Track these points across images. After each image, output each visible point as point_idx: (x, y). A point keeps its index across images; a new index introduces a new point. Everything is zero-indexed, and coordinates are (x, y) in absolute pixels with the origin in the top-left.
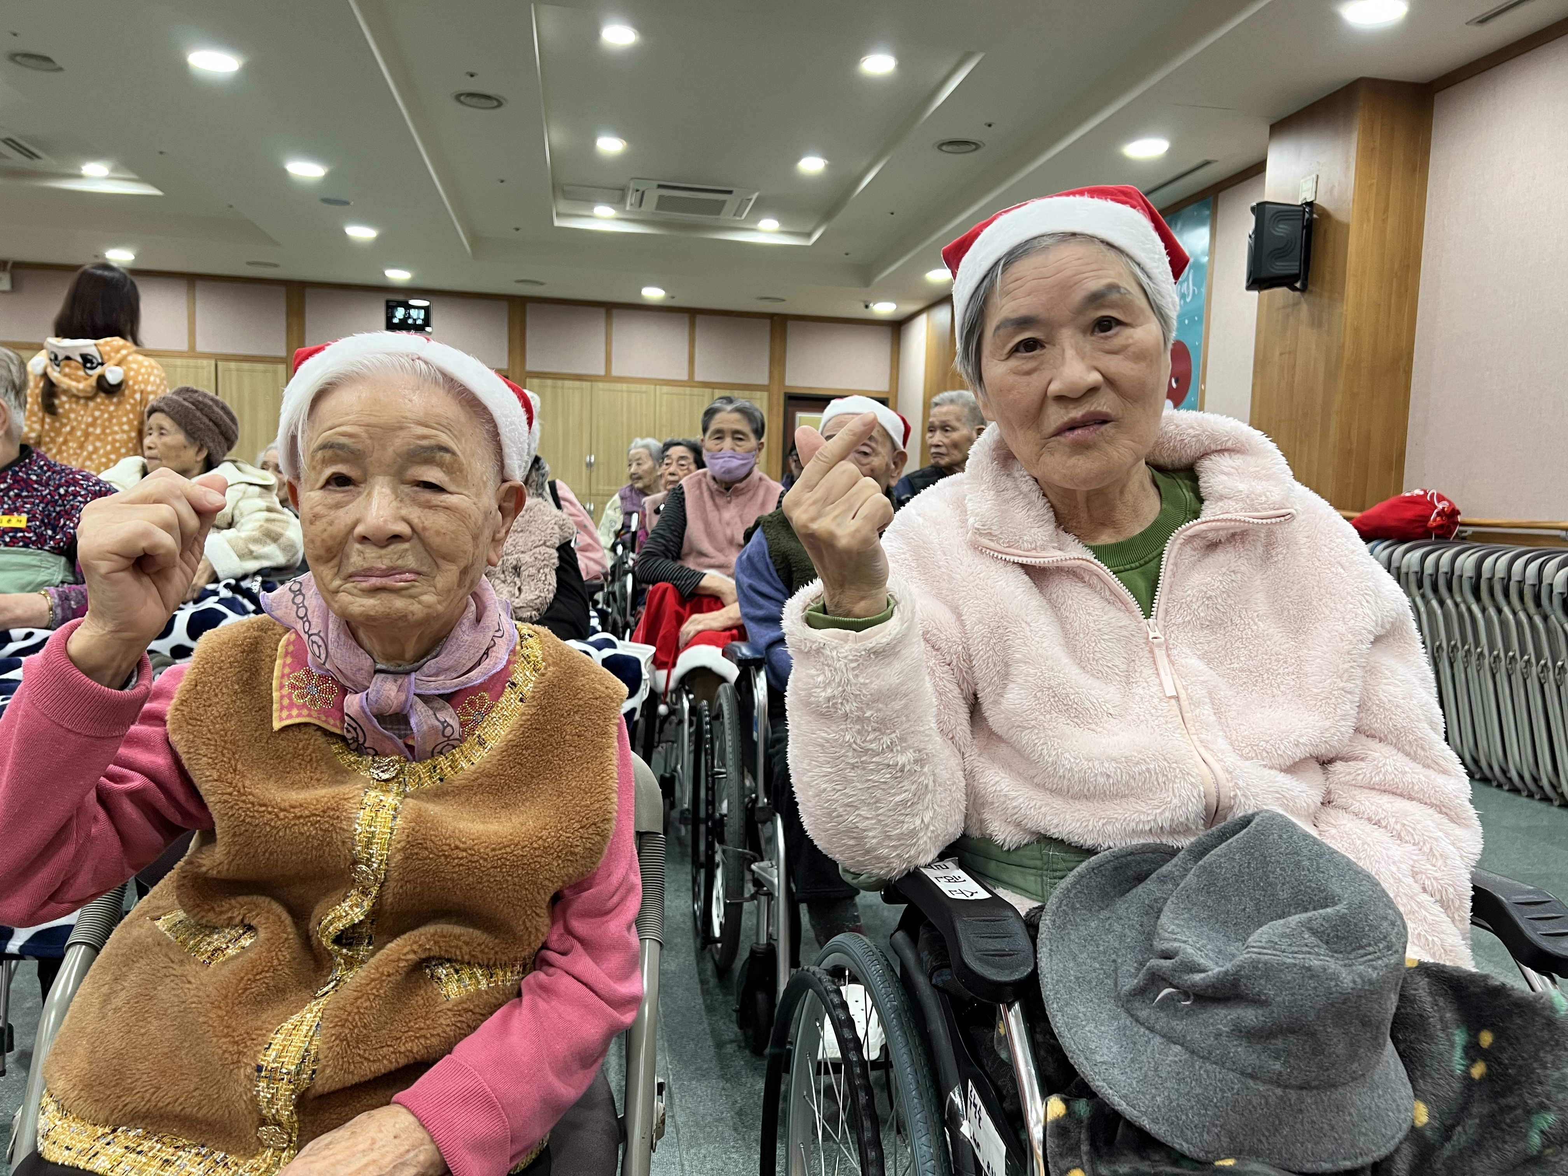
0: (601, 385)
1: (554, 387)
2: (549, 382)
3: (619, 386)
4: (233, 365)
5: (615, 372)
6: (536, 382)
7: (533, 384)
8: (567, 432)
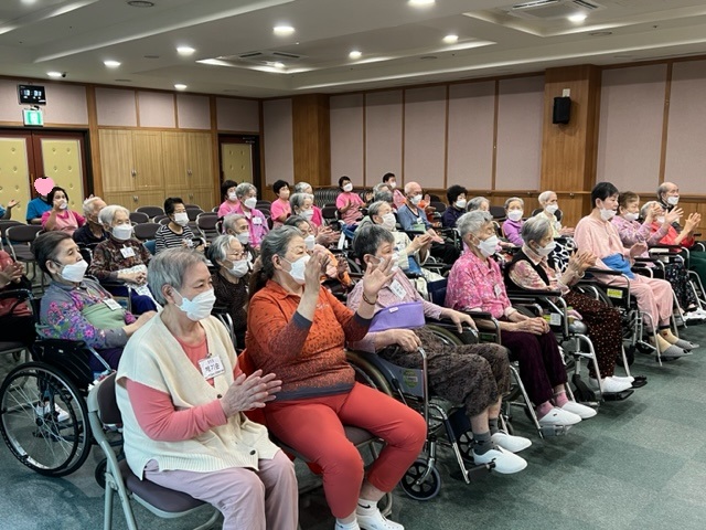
0: (136, 132)
1: (113, 134)
2: (111, 131)
3: (144, 132)
5: (142, 125)
6: (104, 131)
7: (102, 132)
8: (121, 158)
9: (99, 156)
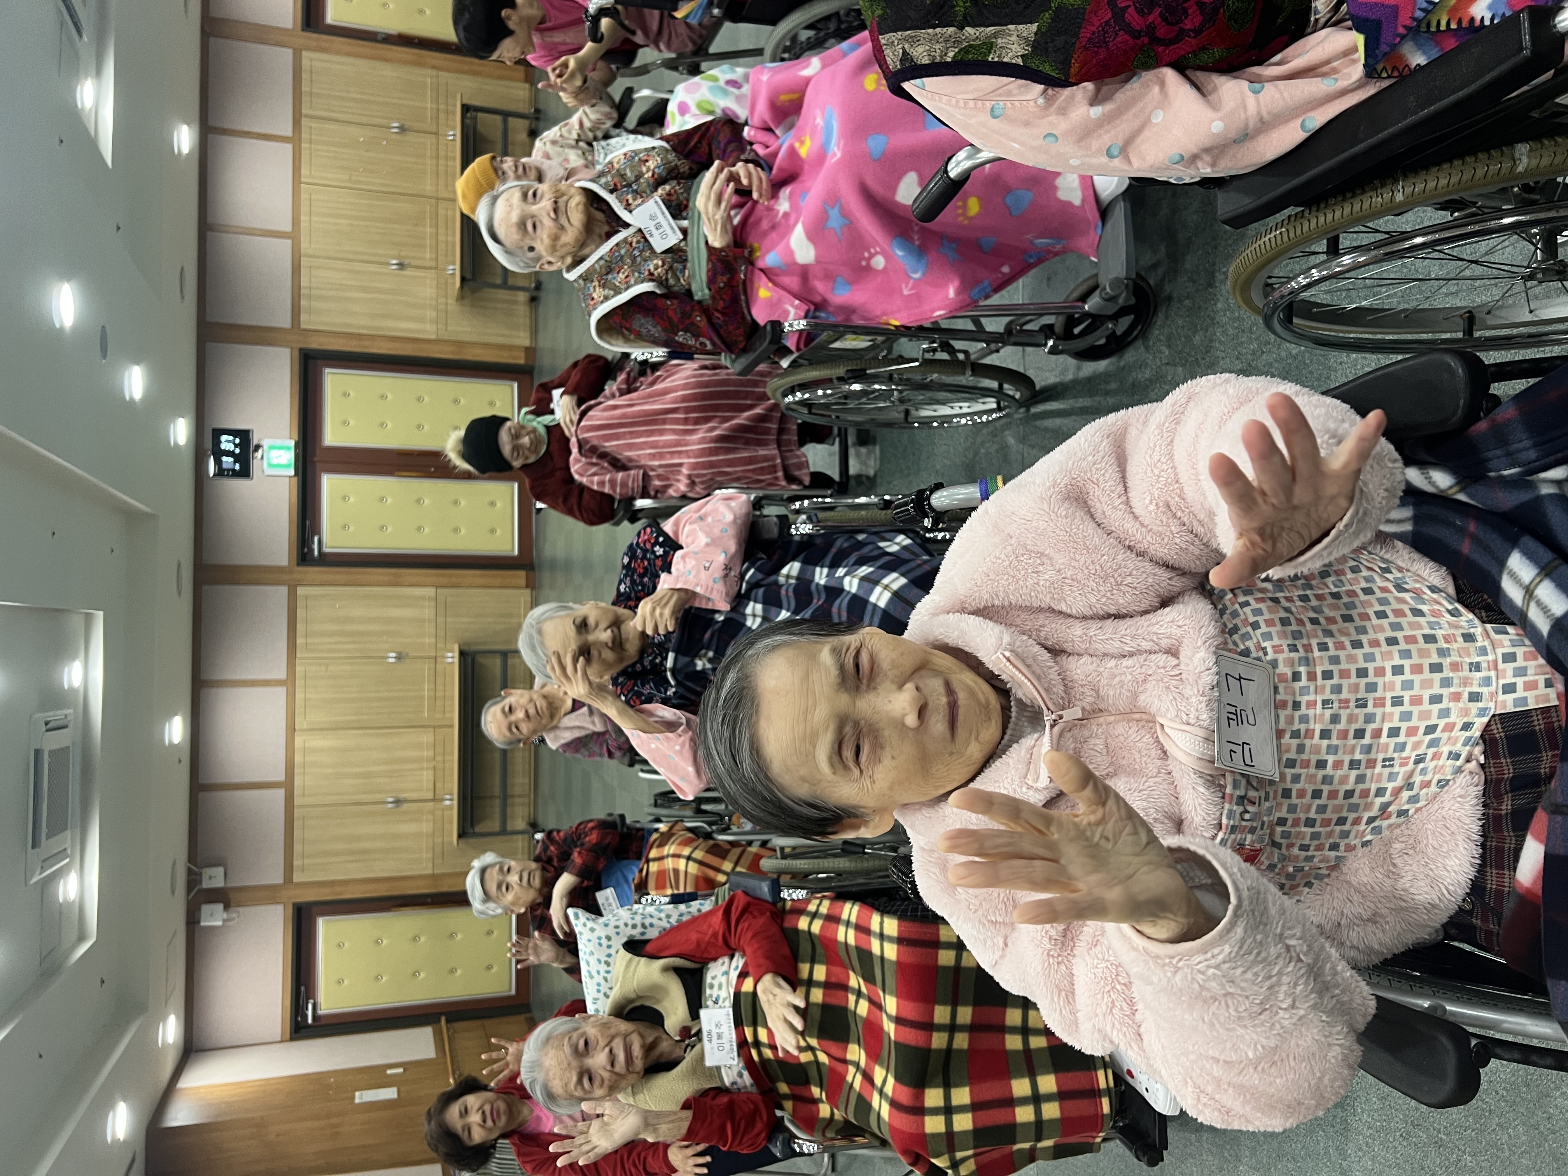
0: (304, 245)
1: (310, 298)
2: (303, 303)
3: (304, 225)
4: (300, 641)
5: (288, 228)
6: (303, 317)
7: (307, 321)
8: (363, 289)
9: (359, 336)
